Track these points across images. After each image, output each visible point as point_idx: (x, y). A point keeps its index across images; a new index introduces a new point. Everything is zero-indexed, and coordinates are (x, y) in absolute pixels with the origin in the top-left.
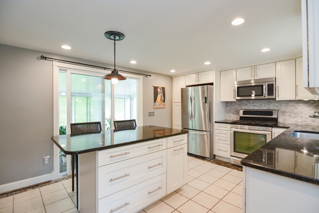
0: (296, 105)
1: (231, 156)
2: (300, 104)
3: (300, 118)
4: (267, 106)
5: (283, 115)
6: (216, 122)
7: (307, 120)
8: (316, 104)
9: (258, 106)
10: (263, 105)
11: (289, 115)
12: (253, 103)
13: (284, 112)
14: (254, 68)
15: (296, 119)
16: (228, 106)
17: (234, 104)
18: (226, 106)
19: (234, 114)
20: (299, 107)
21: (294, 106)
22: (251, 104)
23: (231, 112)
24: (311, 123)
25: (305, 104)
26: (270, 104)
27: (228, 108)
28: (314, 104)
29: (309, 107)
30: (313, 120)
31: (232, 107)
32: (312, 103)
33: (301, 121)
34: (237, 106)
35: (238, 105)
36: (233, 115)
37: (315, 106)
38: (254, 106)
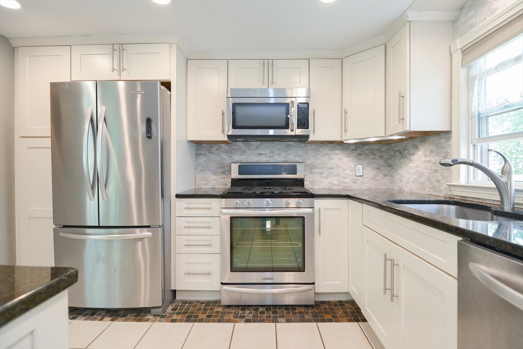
0: (330, 152)
1: (222, 284)
2: (337, 152)
3: (337, 178)
4: (283, 154)
5: (311, 173)
6: (178, 196)
7: (346, 180)
8: (358, 152)
9: (266, 155)
10: (277, 152)
11: (320, 173)
12: (257, 147)
13: (311, 168)
14: (268, 65)
15: (329, 180)
16: (201, 154)
17: (217, 150)
18: (197, 155)
19: (215, 173)
20: (334, 156)
21: (328, 154)
22: (253, 150)
23: (209, 170)
24: (352, 184)
25: (343, 152)
26: (290, 152)
27: (202, 160)
28: (355, 151)
29: (348, 157)
30: (354, 181)
31: (212, 157)
32: (353, 150)
33: (337, 183)
34: (224, 156)
35: (226, 152)
36: (213, 177)
37: (357, 155)
38: (260, 154)
